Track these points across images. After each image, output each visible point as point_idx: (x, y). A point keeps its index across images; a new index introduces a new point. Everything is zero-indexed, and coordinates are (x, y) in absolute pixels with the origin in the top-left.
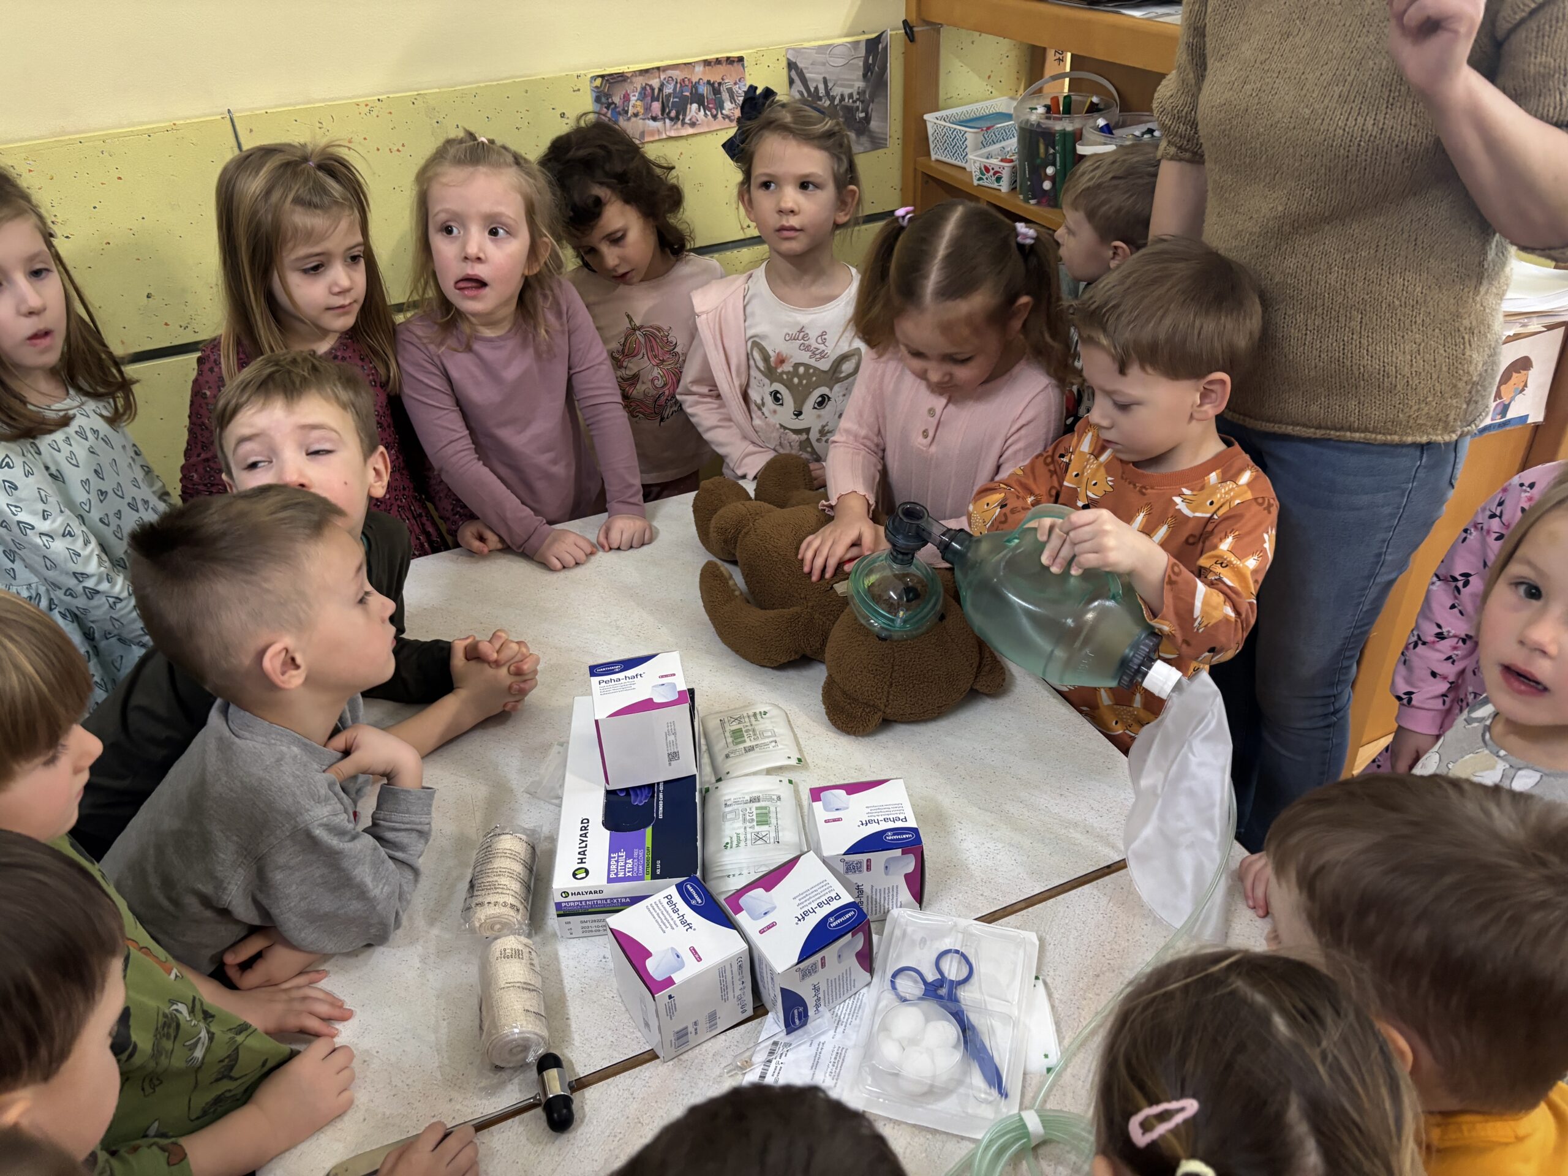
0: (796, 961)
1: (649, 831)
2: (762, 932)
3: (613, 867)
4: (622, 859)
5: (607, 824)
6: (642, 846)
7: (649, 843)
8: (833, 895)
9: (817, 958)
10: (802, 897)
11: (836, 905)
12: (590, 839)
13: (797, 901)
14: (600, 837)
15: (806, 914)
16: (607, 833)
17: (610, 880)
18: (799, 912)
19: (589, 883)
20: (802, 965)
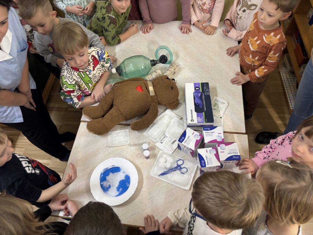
0: (224, 160)
1: (204, 113)
2: (221, 152)
3: (198, 120)
4: (199, 118)
5: (196, 111)
6: (203, 116)
7: (204, 115)
8: (237, 152)
9: (228, 161)
10: (231, 150)
11: (236, 154)
12: (193, 113)
13: (230, 150)
14: (195, 114)
15: (230, 153)
16: (196, 113)
17: (198, 122)
18: (229, 152)
19: (194, 122)
20: (225, 161)
